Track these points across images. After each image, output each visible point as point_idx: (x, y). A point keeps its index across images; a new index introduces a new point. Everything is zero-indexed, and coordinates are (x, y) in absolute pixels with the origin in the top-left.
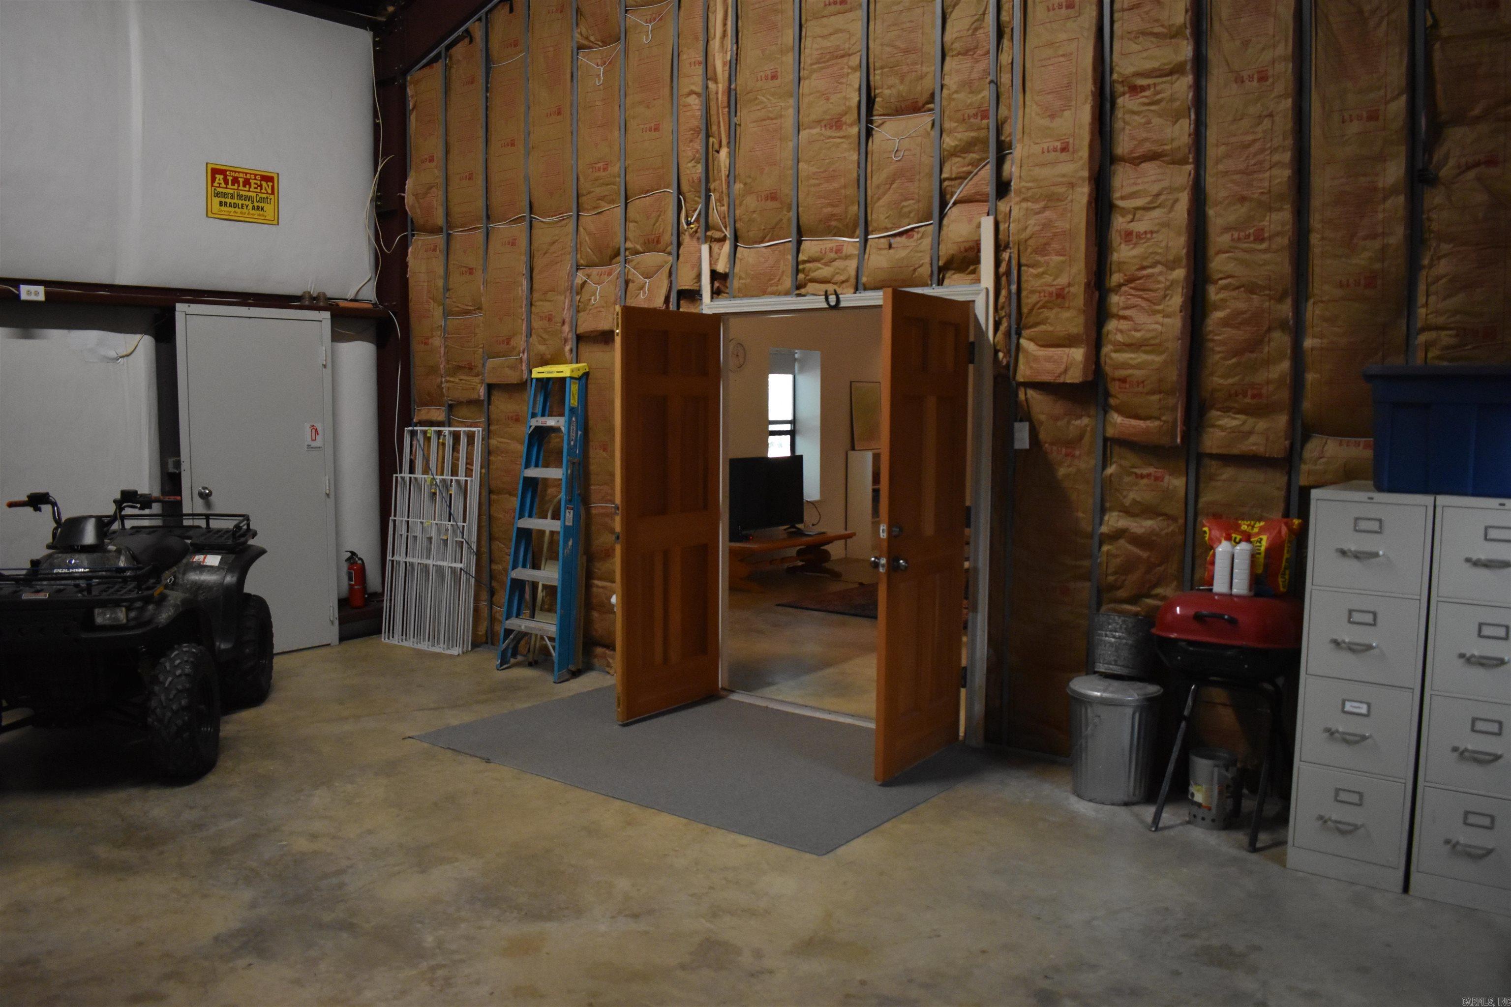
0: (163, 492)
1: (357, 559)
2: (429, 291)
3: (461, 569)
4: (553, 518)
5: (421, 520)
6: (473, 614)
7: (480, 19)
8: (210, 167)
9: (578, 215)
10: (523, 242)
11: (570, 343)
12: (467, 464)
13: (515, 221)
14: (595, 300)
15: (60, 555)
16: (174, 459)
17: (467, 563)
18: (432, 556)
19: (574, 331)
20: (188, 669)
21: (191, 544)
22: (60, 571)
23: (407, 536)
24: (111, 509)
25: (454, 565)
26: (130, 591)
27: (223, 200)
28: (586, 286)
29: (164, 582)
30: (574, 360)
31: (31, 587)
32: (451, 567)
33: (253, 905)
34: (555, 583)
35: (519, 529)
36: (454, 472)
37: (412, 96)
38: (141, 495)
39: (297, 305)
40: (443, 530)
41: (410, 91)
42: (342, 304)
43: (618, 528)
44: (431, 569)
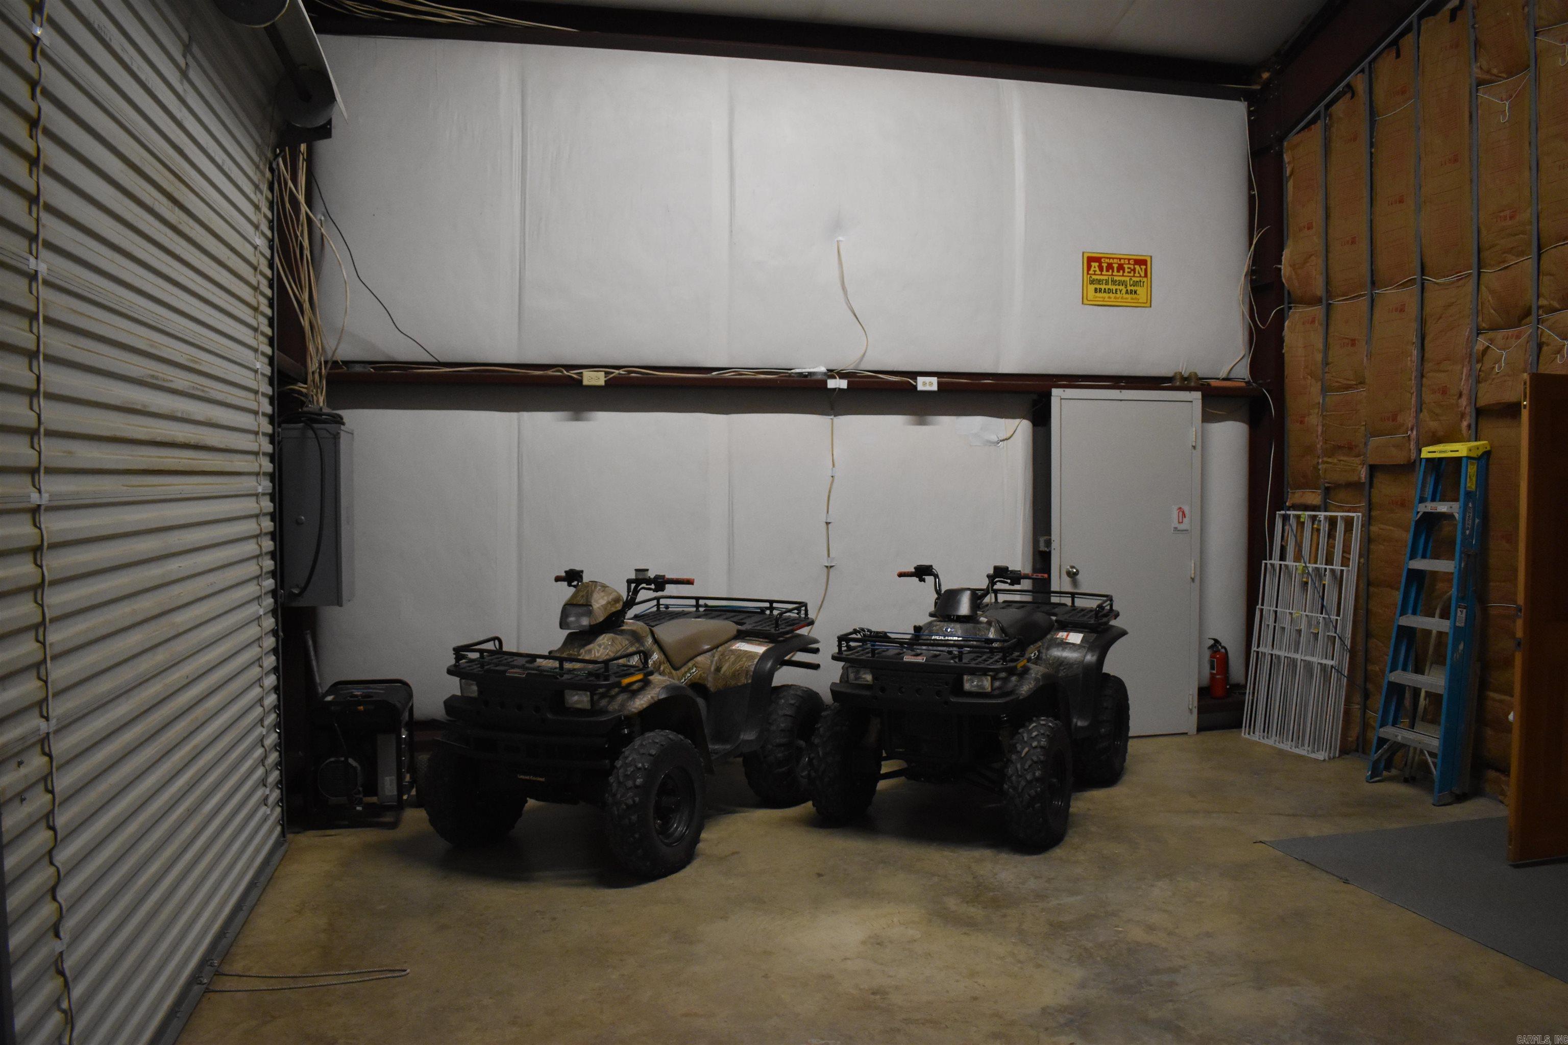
0: (1035, 570)
1: (1220, 647)
2: (1306, 367)
3: (1332, 666)
4: (1442, 617)
5: (1291, 611)
6: (1344, 717)
7: (1362, 71)
8: (1086, 255)
9: (1479, 273)
10: (1413, 308)
11: (1468, 418)
12: (1343, 552)
13: (1404, 285)
14: (1500, 367)
15: (938, 623)
16: (1045, 538)
17: (1338, 660)
18: (1300, 652)
19: (1473, 405)
20: (1044, 742)
21: (1056, 621)
22: (937, 638)
23: (1275, 626)
24: (983, 584)
25: (1324, 661)
26: (997, 661)
27: (1098, 286)
28: (1489, 352)
29: (1027, 656)
30: (1473, 436)
31: (913, 650)
32: (1321, 664)
33: (1083, 985)
34: (1440, 691)
35: (1400, 627)
36: (1329, 561)
37: (1289, 163)
38: (1012, 572)
39: (1169, 386)
40: (1314, 622)
41: (1286, 158)
42: (1214, 383)
43: (1519, 634)
44: (1299, 663)
